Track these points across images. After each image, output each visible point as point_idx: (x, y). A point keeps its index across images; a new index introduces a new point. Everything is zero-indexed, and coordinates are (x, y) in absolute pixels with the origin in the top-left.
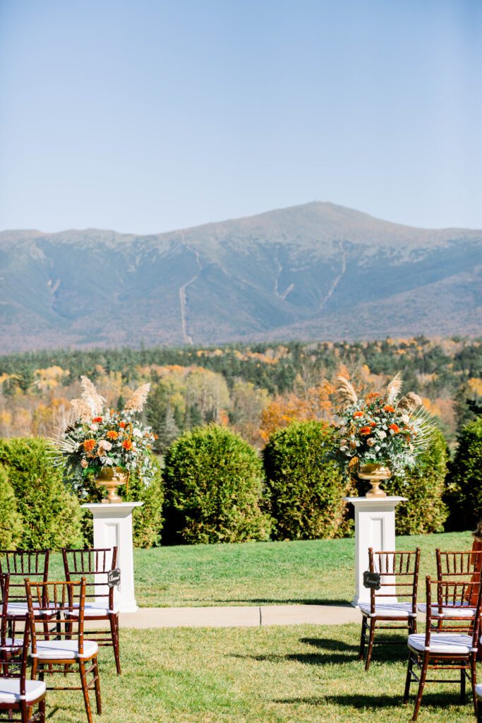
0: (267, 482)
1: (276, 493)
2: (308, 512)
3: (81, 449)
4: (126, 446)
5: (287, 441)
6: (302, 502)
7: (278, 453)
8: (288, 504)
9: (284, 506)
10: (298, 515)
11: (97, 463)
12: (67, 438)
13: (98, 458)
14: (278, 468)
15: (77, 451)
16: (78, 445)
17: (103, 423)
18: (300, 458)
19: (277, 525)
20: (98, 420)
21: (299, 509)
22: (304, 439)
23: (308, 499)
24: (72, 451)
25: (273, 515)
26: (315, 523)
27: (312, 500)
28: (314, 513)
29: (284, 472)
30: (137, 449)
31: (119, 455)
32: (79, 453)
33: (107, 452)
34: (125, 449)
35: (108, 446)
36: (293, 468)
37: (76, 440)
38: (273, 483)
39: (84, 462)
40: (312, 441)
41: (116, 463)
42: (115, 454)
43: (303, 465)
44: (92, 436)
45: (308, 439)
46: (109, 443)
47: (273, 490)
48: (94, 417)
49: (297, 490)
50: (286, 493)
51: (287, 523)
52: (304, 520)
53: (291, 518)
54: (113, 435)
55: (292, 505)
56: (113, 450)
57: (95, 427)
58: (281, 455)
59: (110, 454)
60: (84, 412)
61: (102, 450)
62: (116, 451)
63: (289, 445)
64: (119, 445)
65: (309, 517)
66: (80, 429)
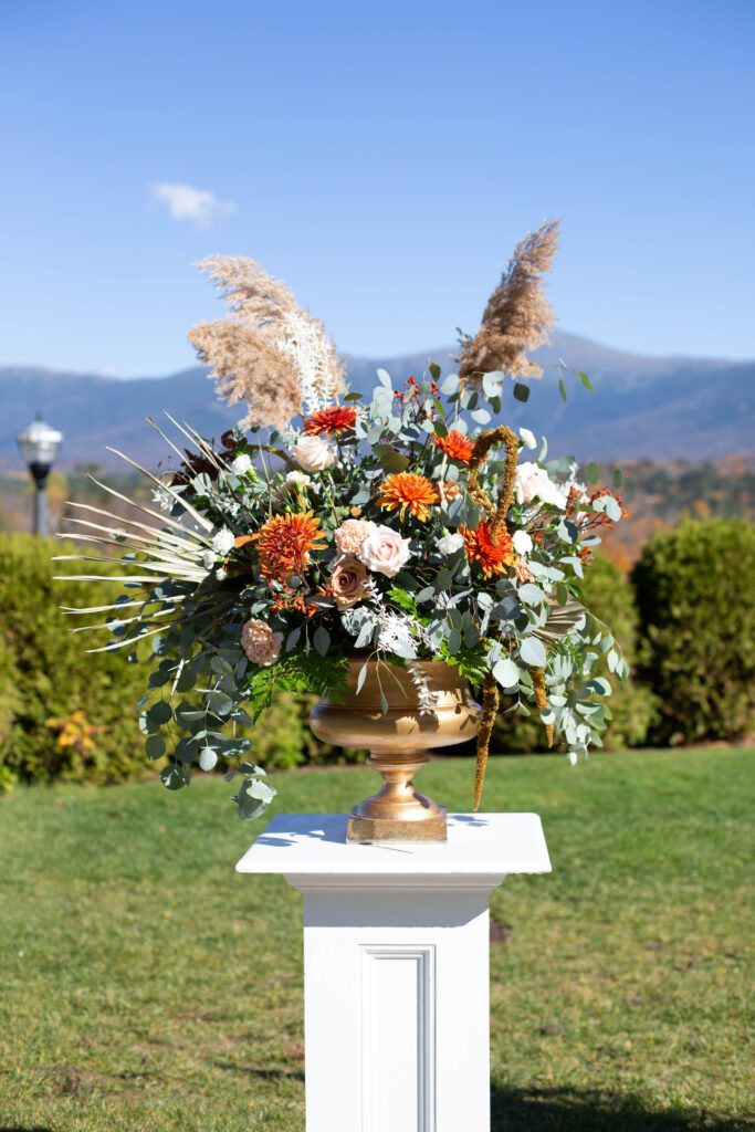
0: (642, 630)
1: (661, 651)
2: (720, 687)
3: (243, 565)
4: (483, 551)
5: (681, 555)
6: (709, 669)
7: (664, 576)
8: (681, 672)
9: (674, 675)
10: (698, 692)
11: (323, 638)
12: (178, 510)
13: (336, 614)
14: (666, 604)
15: (221, 574)
16: (226, 541)
17: (360, 434)
18: (706, 587)
19: (660, 711)
20: (335, 423)
21: (702, 680)
22: (712, 550)
23: (720, 663)
24: (198, 576)
25: (655, 691)
26: (732, 706)
27: (729, 664)
28: (731, 687)
29: (676, 612)
30: (537, 569)
31: (448, 602)
32: (232, 585)
33: (383, 582)
34: (476, 568)
35: (385, 549)
36: (694, 603)
37: (220, 519)
38: (654, 631)
39: (258, 632)
40: (729, 555)
41: (434, 644)
42: (427, 594)
43: (712, 600)
44: (304, 502)
45: (721, 551)
46: (395, 536)
47: (655, 646)
48: (316, 406)
49: (699, 646)
50: (680, 651)
51: (678, 706)
52: (710, 701)
53: (687, 697)
54: (411, 496)
55: (689, 674)
56: (414, 574)
57: (319, 451)
58: (669, 579)
59: (396, 593)
60: (259, 379)
61: (355, 571)
62: (432, 579)
63: (687, 561)
64: (451, 543)
65: (722, 695)
66: (243, 463)
